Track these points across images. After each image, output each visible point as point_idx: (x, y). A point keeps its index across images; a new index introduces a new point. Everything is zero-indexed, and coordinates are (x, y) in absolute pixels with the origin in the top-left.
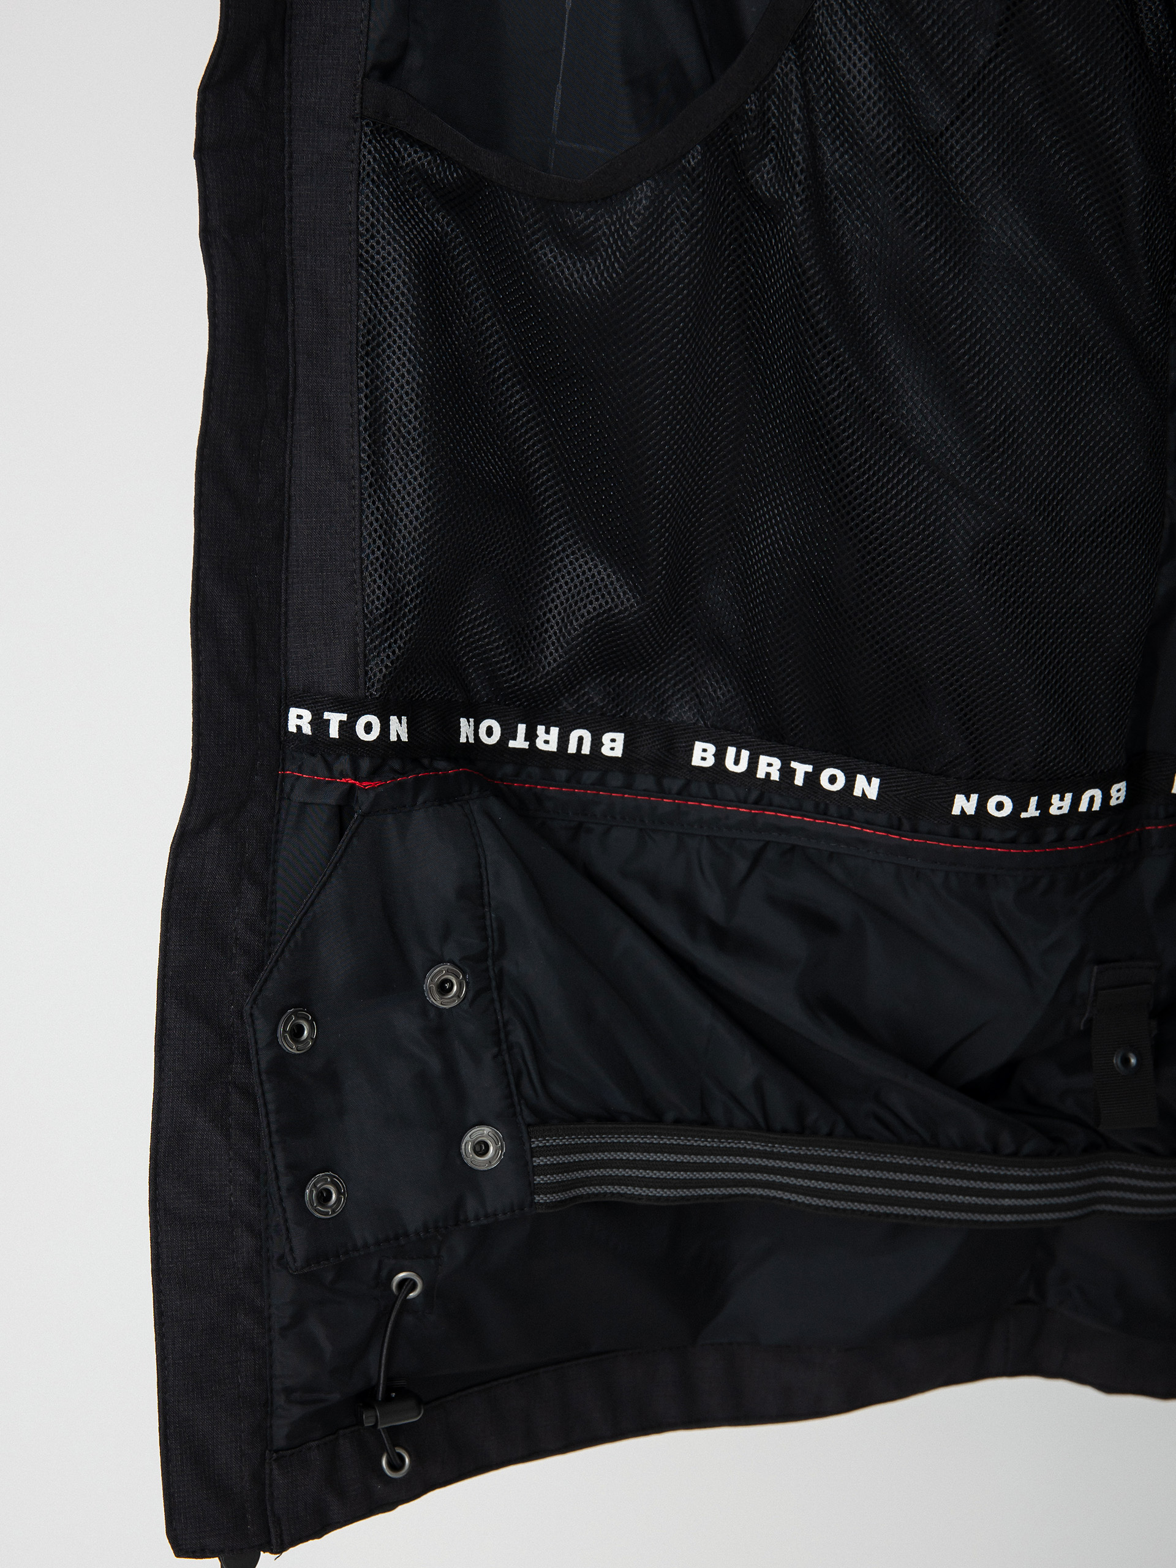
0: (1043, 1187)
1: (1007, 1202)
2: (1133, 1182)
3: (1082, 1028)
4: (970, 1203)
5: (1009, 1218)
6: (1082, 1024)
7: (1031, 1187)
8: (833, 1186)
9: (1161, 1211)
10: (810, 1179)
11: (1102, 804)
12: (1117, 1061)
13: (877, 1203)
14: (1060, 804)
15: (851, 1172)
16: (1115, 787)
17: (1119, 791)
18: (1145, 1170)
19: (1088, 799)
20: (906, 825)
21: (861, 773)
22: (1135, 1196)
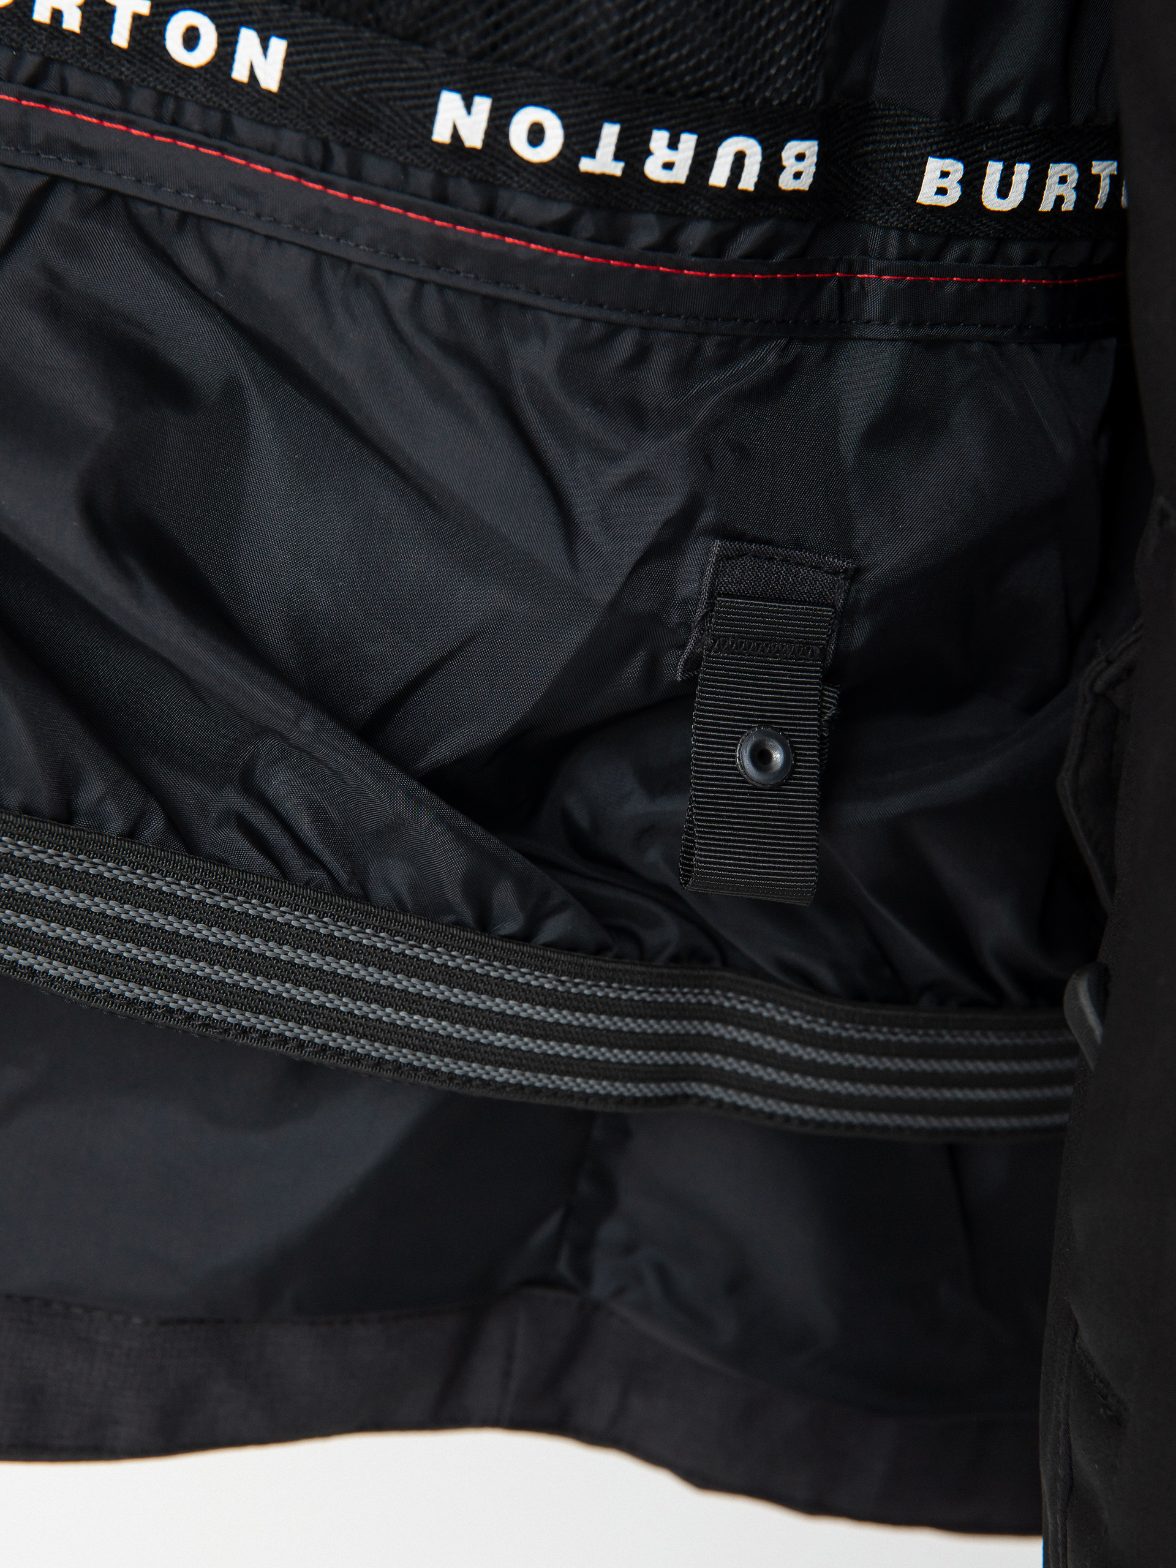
0: (579, 1019)
1: (500, 1039)
2: (769, 1043)
3: (679, 679)
4: (421, 1030)
5: (502, 1075)
6: (680, 668)
7: (554, 1016)
8: (130, 950)
9: (822, 1114)
10: (79, 928)
11: (760, 176)
12: (744, 758)
13: (221, 1001)
14: (669, 156)
15: (171, 924)
16: (792, 148)
17: (800, 157)
18: (795, 1019)
19: (730, 159)
20: (340, 159)
21: (249, 25)
22: (769, 1074)
